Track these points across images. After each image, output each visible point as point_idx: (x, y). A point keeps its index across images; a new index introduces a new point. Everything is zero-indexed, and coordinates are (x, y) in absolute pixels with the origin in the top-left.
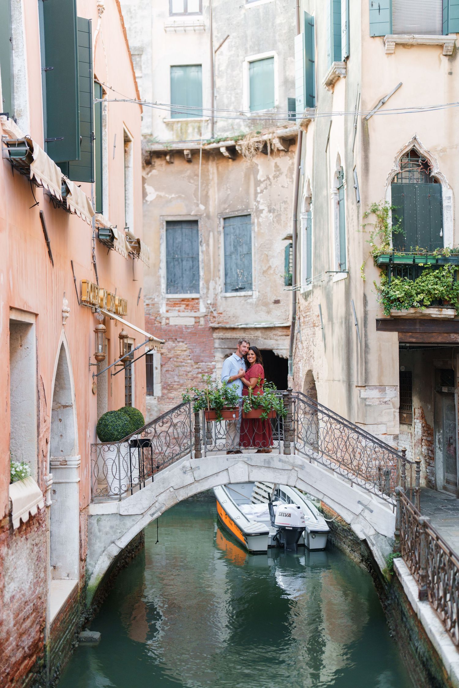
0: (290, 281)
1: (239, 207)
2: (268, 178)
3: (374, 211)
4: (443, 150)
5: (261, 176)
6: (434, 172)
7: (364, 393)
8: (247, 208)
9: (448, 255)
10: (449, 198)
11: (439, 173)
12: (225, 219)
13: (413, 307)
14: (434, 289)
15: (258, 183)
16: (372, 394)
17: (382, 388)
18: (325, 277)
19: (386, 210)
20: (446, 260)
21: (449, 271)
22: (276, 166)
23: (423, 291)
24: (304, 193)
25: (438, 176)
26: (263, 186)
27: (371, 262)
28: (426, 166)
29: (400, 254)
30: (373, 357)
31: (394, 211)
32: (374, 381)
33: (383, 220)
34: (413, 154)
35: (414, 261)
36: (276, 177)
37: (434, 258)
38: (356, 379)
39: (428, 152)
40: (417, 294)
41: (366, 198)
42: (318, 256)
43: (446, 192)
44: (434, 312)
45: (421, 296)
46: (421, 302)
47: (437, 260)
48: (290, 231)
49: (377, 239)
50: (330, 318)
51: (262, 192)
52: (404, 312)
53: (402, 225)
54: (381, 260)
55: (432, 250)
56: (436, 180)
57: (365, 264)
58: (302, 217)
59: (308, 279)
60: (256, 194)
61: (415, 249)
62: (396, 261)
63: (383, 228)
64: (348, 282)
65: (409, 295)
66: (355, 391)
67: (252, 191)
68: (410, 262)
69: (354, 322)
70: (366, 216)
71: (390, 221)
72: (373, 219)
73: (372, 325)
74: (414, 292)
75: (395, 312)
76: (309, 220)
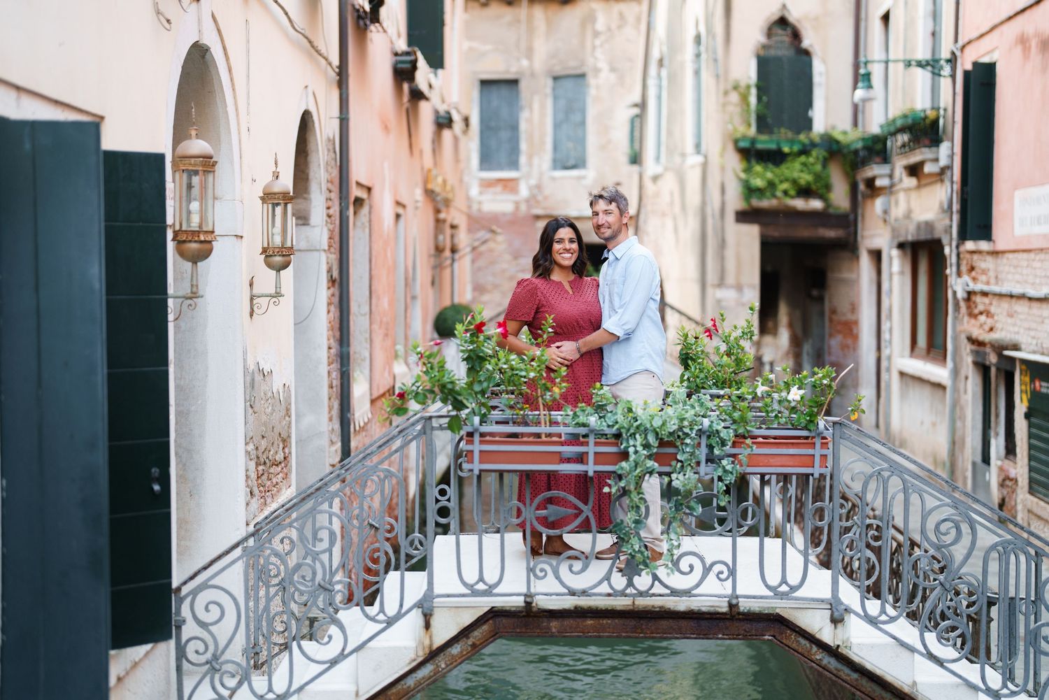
0: (636, 159)
1: (572, 63)
2: (609, 29)
3: (736, 88)
4: (816, 19)
5: (600, 25)
6: (806, 43)
7: (720, 294)
8: (583, 63)
9: (817, 140)
10: (821, 74)
11: (811, 46)
12: (556, 78)
13: (774, 196)
14: (800, 178)
15: (596, 34)
16: (728, 295)
17: (739, 288)
18: (678, 160)
19: (748, 87)
20: (813, 145)
21: (817, 158)
22: (622, 17)
23: (787, 180)
24: (655, 54)
25: (810, 49)
26: (603, 38)
27: (730, 147)
28: (796, 36)
29: (764, 137)
30: (730, 253)
31: (759, 88)
32: (730, 279)
33: (744, 98)
34: (782, 22)
35: (778, 144)
36: (620, 27)
37: (800, 142)
38: (711, 277)
39: (798, 21)
40: (781, 182)
41: (726, 72)
42: (670, 133)
43: (818, 67)
44: (799, 204)
45: (785, 186)
46: (786, 193)
47: (804, 145)
48: (637, 98)
49: (737, 120)
50: (684, 207)
51: (601, 45)
52: (765, 203)
53: (767, 106)
54: (743, 144)
55: (799, 133)
56: (807, 53)
57: (724, 149)
58: (652, 83)
59: (658, 159)
60: (594, 48)
61: (779, 133)
62: (759, 146)
63: (746, 108)
64: (705, 166)
65: (772, 185)
66: (710, 291)
67: (588, 44)
68: (773, 146)
69: (709, 211)
70: (726, 93)
71: (753, 100)
72: (734, 97)
73: (730, 217)
74: (777, 181)
75: (757, 203)
76: (660, 87)
